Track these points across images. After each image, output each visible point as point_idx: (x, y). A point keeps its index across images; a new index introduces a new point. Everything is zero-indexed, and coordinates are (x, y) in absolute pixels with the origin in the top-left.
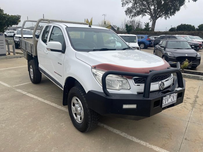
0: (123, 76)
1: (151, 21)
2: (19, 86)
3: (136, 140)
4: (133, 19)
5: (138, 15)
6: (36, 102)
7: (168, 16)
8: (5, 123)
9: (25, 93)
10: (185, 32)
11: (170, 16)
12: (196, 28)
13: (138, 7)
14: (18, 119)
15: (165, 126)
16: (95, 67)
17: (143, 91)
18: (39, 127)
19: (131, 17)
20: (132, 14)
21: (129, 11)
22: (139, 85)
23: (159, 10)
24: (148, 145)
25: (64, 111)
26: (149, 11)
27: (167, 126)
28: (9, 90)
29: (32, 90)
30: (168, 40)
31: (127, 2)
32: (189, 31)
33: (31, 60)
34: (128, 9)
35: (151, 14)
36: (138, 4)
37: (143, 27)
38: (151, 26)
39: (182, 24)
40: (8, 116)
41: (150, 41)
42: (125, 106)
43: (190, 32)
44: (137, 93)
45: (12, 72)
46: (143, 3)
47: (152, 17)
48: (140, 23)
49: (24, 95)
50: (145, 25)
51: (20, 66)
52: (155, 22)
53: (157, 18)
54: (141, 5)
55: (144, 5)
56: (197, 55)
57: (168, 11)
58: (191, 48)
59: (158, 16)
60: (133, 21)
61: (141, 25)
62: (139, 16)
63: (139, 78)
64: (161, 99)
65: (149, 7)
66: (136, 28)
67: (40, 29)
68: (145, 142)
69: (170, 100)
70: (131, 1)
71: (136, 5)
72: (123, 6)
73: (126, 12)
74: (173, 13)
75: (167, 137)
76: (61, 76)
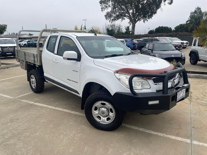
0: (143, 78)
1: (130, 24)
2: (22, 96)
3: (153, 133)
4: (113, 23)
5: (117, 19)
6: (48, 110)
7: (146, 19)
8: (28, 132)
9: (32, 103)
10: (164, 34)
11: (148, 19)
12: (173, 30)
13: (117, 11)
14: (38, 127)
15: (173, 119)
16: (117, 72)
17: (162, 88)
18: (63, 131)
19: (111, 21)
20: (112, 19)
21: (108, 16)
22: (156, 84)
23: (137, 14)
24: (165, 136)
25: (79, 115)
26: (128, 15)
27: (175, 119)
28: (13, 101)
29: (38, 99)
30: (155, 43)
31: (106, 7)
32: (167, 33)
33: (33, 70)
34: (108, 13)
35: (130, 18)
36: (117, 8)
37: (124, 31)
38: (131, 30)
39: (159, 27)
40: (27, 125)
41: (134, 44)
42: (150, 103)
43: (169, 34)
44: (156, 91)
45: (7, 83)
46: (122, 8)
47: (131, 20)
48: (121, 27)
49: (32, 105)
50: (126, 28)
51: (12, 77)
52: (135, 25)
53: (136, 22)
54: (119, 9)
55: (123, 9)
56: (182, 55)
57: (146, 15)
58: (175, 49)
59: (137, 20)
60: (114, 25)
61: (121, 29)
62: (119, 20)
63: (156, 78)
64: (175, 94)
65: (128, 11)
66: (118, 32)
67: (16, 37)
68: (161, 134)
69: (181, 95)
70: (110, 6)
71: (115, 10)
72: (102, 11)
73: (106, 16)
74: (150, 16)
75: (178, 127)
76: (77, 83)
